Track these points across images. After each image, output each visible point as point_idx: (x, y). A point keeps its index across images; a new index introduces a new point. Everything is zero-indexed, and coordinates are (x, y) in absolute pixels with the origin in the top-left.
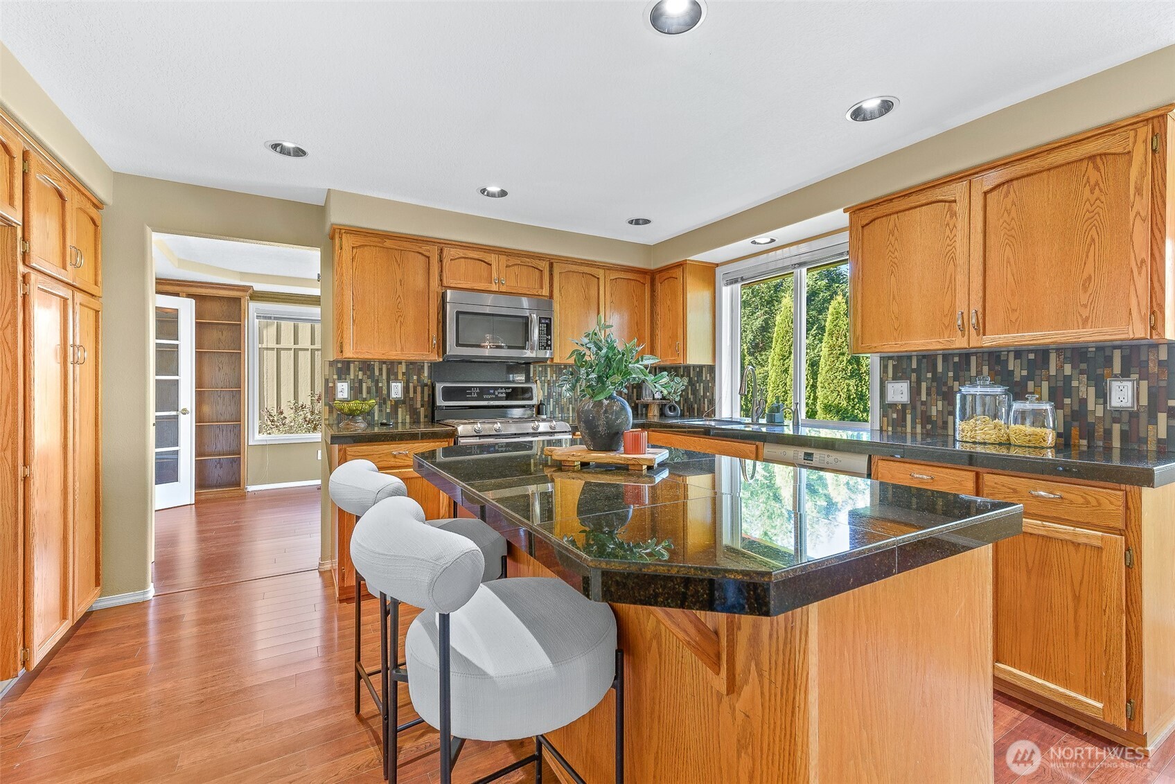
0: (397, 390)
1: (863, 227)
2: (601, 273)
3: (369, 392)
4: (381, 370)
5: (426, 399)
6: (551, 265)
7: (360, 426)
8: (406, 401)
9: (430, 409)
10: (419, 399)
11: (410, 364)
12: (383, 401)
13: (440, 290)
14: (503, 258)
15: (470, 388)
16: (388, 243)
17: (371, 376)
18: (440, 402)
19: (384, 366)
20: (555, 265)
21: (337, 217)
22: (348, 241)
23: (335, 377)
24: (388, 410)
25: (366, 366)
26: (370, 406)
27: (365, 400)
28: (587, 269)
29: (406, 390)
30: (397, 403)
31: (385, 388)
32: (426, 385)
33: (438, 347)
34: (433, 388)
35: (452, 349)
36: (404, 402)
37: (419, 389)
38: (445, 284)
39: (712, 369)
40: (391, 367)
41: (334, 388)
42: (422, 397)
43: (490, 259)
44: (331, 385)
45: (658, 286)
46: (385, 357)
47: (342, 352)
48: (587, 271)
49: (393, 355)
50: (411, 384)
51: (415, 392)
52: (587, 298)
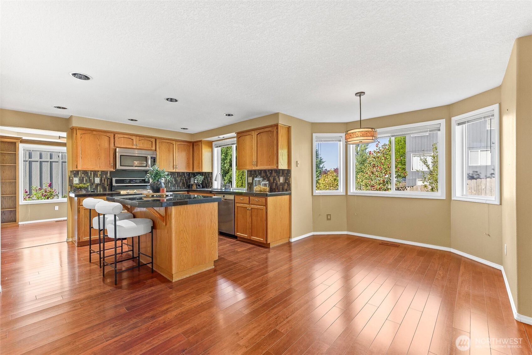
0: (97, 180)
1: (239, 138)
2: (174, 143)
3: (86, 181)
4: (91, 174)
5: (109, 183)
6: (156, 140)
7: (84, 192)
8: (101, 184)
9: (110, 187)
10: (106, 183)
11: (102, 172)
12: (92, 184)
13: (114, 148)
14: (138, 138)
15: (126, 180)
16: (94, 133)
17: (87, 176)
18: (114, 184)
19: (92, 173)
20: (157, 140)
21: (74, 124)
22: (79, 132)
23: (73, 176)
24: (94, 187)
25: (85, 172)
26: (87, 186)
27: (85, 184)
28: (168, 141)
29: (101, 180)
30: (97, 185)
31: (93, 180)
32: (109, 179)
33: (113, 167)
34: (112, 180)
35: (118, 167)
36: (100, 184)
37: (106, 180)
38: (116, 146)
39: (212, 173)
40: (95, 173)
41: (72, 180)
42: (107, 183)
43: (132, 138)
44: (71, 179)
45: (195, 147)
46: (92, 170)
47: (77, 168)
48: (169, 142)
49: (96, 169)
50: (103, 178)
51: (104, 181)
52: (169, 150)
